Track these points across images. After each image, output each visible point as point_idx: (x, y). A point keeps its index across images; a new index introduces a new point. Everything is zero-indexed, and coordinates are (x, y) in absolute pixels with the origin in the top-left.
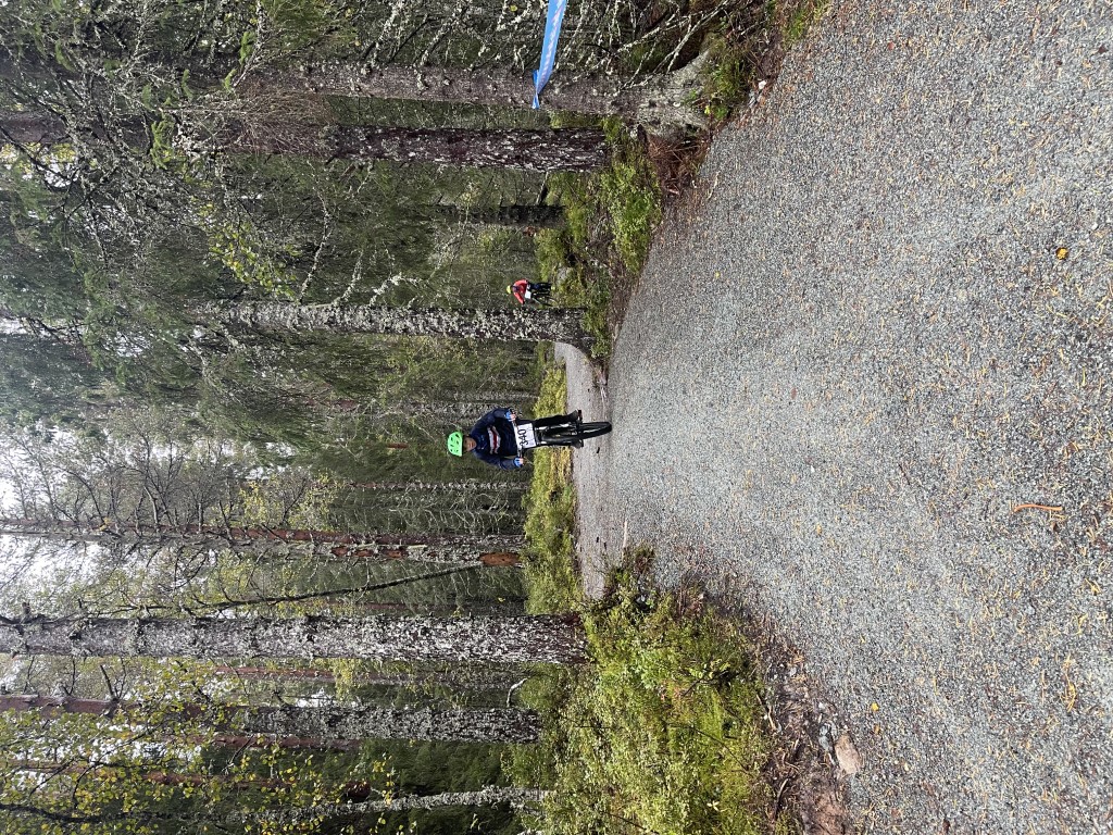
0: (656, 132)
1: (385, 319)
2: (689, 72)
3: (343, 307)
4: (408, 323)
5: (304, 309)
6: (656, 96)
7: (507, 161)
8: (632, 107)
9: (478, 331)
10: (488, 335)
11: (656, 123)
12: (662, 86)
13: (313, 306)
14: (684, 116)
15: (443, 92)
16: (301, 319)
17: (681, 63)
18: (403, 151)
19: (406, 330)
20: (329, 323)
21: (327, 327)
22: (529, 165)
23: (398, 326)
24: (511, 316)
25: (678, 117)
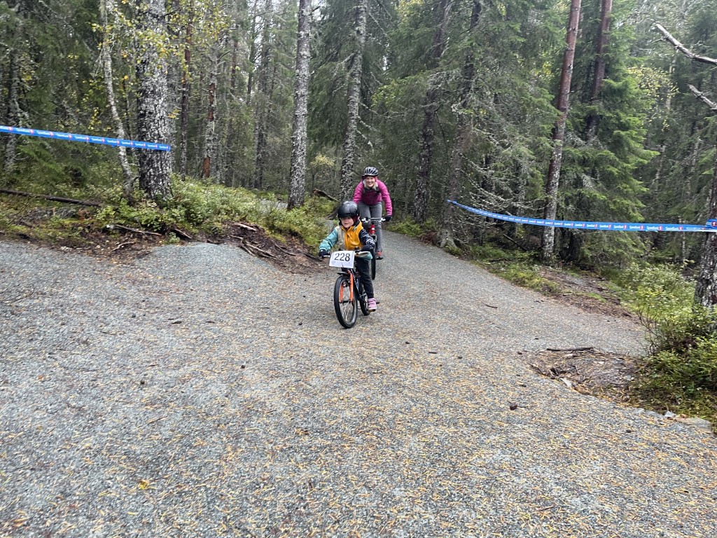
0: (438, 234)
1: (352, 136)
2: (453, 243)
3: (357, 119)
4: (350, 145)
5: (357, 104)
6: (449, 234)
7: (418, 191)
8: (446, 228)
9: (345, 172)
10: (344, 176)
11: (441, 234)
12: (451, 236)
13: (358, 108)
14: (443, 242)
15: (454, 176)
16: (353, 102)
17: (455, 241)
18: (424, 156)
19: (347, 143)
20: (351, 114)
21: (350, 112)
22: (417, 197)
23: (349, 141)
24: (350, 186)
25: (444, 240)
